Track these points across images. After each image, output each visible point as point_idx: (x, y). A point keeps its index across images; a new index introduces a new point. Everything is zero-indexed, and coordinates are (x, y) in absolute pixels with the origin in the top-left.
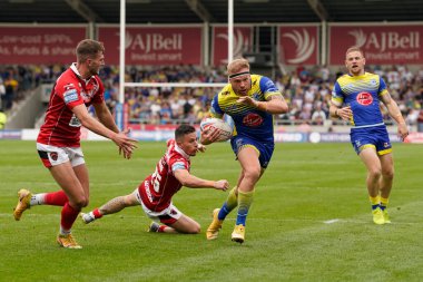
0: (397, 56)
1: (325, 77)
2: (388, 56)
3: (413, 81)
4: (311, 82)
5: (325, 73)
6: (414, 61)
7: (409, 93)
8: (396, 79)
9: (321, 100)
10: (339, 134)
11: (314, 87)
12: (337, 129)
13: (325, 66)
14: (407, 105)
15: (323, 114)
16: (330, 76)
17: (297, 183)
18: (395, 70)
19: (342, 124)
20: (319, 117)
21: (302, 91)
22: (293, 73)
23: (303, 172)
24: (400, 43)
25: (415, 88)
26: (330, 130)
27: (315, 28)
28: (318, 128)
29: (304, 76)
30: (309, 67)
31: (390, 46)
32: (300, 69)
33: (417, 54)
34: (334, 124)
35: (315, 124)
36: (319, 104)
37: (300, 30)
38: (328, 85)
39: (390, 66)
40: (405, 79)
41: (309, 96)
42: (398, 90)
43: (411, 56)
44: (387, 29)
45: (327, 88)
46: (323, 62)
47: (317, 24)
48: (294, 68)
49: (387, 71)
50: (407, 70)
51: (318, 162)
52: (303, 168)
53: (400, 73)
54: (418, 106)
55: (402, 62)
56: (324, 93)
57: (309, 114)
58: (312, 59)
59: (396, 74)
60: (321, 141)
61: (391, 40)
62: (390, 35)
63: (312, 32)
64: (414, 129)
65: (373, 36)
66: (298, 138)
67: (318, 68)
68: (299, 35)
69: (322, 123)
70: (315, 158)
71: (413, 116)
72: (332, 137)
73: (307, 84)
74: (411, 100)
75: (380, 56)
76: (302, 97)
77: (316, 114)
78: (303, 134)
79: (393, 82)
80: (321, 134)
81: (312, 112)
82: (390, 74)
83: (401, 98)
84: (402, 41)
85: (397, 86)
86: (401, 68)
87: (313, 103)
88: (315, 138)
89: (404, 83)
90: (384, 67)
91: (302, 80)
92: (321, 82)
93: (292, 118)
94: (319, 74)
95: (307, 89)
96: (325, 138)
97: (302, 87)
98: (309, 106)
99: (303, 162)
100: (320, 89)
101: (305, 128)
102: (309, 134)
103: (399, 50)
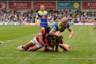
0: (22, 8)
1: (8, 12)
2: (21, 8)
3: (26, 13)
4: (5, 13)
5: (8, 11)
6: (26, 9)
7: (25, 15)
8: (22, 12)
9: (7, 16)
10: (11, 23)
11: (6, 14)
12: (10, 22)
13: (8, 10)
14: (24, 17)
15: (7, 19)
16: (9, 11)
17: (1, 33)
18: (22, 10)
19: (11, 21)
20: (7, 20)
21: (3, 15)
22: (1, 11)
23: (3, 31)
24: (23, 5)
25: (26, 14)
26: (9, 22)
27: (6, 2)
28: (6, 22)
29: (3, 11)
30: (4, 10)
31: (21, 5)
32: (3, 10)
33: (26, 7)
34: (10, 21)
35: (6, 21)
36: (7, 17)
37: (3, 2)
38: (8, 13)
39: (21, 10)
40: (24, 12)
41: (5, 15)
42: (23, 15)
43: (25, 8)
44: (21, 2)
45: (8, 14)
46: (7, 9)
47: (6, 1)
48: (1, 10)
49: (20, 11)
50: (24, 11)
51: (6, 29)
52: (3, 30)
53: (23, 11)
54: (27, 18)
55: (23, 9)
56: (8, 15)
57: (4, 19)
58: (5, 8)
59: (22, 11)
60: (7, 25)
61: (21, 4)
62: (21, 3)
63: (5, 3)
64: (26, 22)
65: (18, 3)
66: (2, 24)
67: (6, 10)
68: (2, 3)
69: (7, 21)
70: (6, 28)
71: (26, 20)
72: (9, 24)
73: (4, 13)
74: (25, 16)
75: (19, 8)
76: (3, 16)
77: (6, 19)
78: (3, 23)
79: (22, 13)
80: (7, 23)
81: (5, 19)
82: (21, 11)
83: (23, 16)
84: (23, 4)
85: (22, 14)
86: (23, 10)
87: (5, 17)
88: (6, 24)
89: (24, 13)
90: (20, 10)
91: (3, 12)
92: (7, 13)
93: (1, 20)
94: (7, 11)
95: (4, 14)
96: (8, 24)
97: (3, 14)
98: (4, 18)
99: (3, 29)
100: (7, 14)
101: (4, 22)
102: (4, 23)
103: (23, 6)
